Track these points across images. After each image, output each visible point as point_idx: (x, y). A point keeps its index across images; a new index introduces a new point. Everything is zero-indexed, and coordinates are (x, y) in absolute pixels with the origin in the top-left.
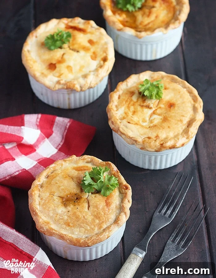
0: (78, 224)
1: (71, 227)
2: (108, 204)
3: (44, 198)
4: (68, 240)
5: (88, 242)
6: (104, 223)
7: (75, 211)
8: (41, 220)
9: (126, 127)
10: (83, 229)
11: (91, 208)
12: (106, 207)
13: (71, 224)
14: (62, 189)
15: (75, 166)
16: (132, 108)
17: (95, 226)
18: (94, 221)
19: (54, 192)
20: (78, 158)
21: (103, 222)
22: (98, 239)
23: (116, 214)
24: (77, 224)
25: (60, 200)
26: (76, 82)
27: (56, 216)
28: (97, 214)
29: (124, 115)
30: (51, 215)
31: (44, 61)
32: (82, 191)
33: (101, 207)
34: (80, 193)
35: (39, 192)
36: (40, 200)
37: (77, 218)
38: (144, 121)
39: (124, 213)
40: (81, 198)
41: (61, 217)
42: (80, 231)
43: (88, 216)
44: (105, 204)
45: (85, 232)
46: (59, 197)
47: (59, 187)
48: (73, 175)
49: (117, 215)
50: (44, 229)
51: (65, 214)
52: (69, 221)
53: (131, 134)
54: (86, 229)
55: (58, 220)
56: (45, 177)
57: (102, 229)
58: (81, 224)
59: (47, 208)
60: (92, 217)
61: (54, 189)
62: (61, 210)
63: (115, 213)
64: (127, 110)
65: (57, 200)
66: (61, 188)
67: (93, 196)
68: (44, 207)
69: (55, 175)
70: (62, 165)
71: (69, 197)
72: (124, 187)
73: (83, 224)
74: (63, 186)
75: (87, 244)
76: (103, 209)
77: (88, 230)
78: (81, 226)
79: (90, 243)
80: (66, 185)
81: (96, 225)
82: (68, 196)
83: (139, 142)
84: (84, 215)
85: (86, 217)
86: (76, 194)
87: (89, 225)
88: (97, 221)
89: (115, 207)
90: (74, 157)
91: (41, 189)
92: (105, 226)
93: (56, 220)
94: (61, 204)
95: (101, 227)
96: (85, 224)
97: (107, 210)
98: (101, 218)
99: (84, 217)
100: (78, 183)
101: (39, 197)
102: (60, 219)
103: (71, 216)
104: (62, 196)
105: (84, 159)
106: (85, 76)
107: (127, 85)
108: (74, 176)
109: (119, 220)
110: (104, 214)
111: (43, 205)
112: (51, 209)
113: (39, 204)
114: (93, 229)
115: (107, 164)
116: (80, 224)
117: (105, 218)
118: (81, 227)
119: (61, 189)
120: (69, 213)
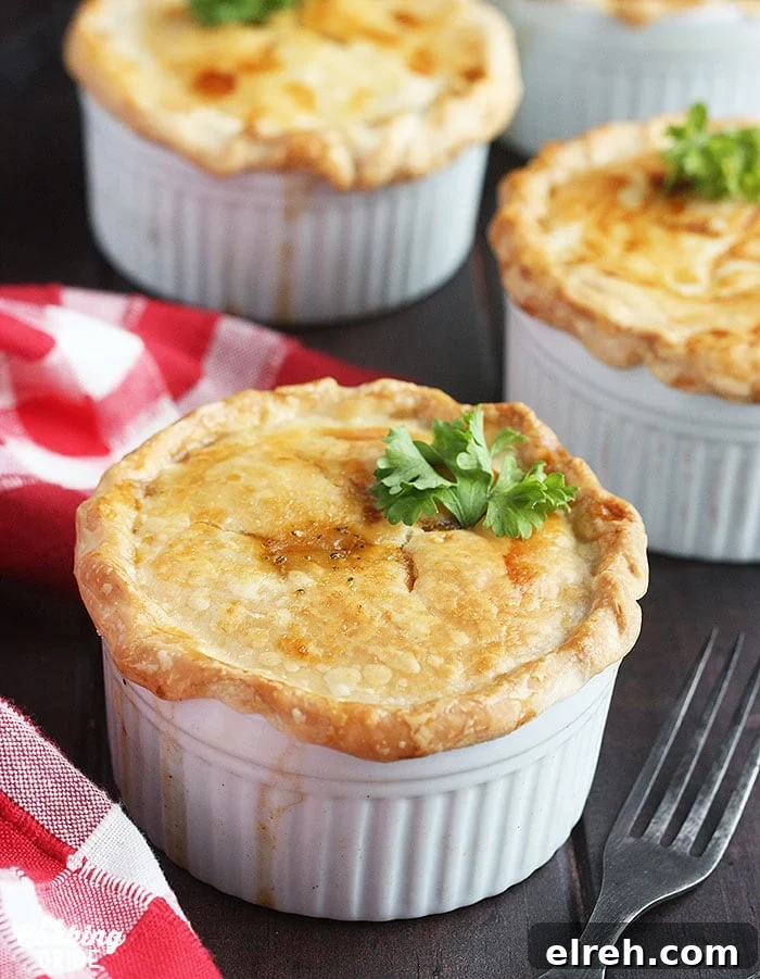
0: (357, 650)
1: (315, 660)
2: (517, 573)
3: (164, 537)
4: (296, 712)
5: (414, 721)
6: (503, 649)
7: (337, 589)
8: (141, 620)
9: (598, 289)
10: (384, 673)
11: (427, 582)
12: (507, 582)
13: (312, 648)
14: (266, 503)
15: (336, 425)
16: (621, 232)
17: (449, 659)
18: (448, 636)
19: (220, 514)
20: (349, 392)
21: (496, 645)
22: (470, 714)
23: (562, 623)
24: (349, 648)
25: (254, 548)
26: (333, 137)
27: (229, 611)
28: (460, 606)
29: (582, 250)
30: (202, 603)
31: (176, 68)
32: (372, 516)
33: (482, 580)
34: (360, 528)
35: (134, 514)
36: (137, 545)
37: (351, 618)
38: (685, 276)
39: (610, 611)
40: (371, 545)
41: (257, 616)
42: (364, 682)
43: (407, 612)
44: (503, 571)
45: (391, 684)
46: (249, 535)
47: (250, 491)
48: (323, 453)
49: (571, 624)
50: (156, 661)
51: (280, 603)
52: (304, 632)
53: (622, 315)
54: (399, 673)
55: (242, 631)
56: (172, 456)
57: (491, 674)
58: (372, 649)
59: (181, 576)
60: (437, 620)
61: (219, 500)
62: (258, 585)
63: (559, 616)
64: (594, 235)
65: (235, 546)
66: (258, 496)
67: (438, 536)
68: (164, 569)
69: (226, 452)
70: (264, 415)
71: (303, 539)
72: (605, 512)
73: (381, 649)
74: (269, 486)
75: (405, 730)
76: (494, 589)
77: (410, 677)
78: (374, 655)
79: (423, 729)
80: (289, 487)
81: (454, 656)
82: (299, 533)
83: (669, 346)
84: (386, 607)
85: (397, 618)
86: (339, 530)
87: (415, 654)
88: (462, 639)
89: (555, 591)
90: (328, 386)
91: (147, 503)
92: (504, 663)
93: (231, 629)
94: (257, 562)
95: (481, 666)
96: (392, 650)
97: (517, 594)
98: (484, 626)
99: (387, 617)
100: (348, 484)
101: (134, 531)
102: (249, 623)
103: (315, 611)
104: (262, 532)
105: (381, 396)
106: (380, 123)
107: (587, 156)
108: (328, 456)
109: (586, 635)
110: (501, 611)
111: (159, 562)
112: (199, 580)
113: (137, 560)
114: (442, 673)
115: (506, 416)
116: (363, 647)
117: (505, 628)
118: (372, 659)
119: (260, 500)
120: (304, 598)
